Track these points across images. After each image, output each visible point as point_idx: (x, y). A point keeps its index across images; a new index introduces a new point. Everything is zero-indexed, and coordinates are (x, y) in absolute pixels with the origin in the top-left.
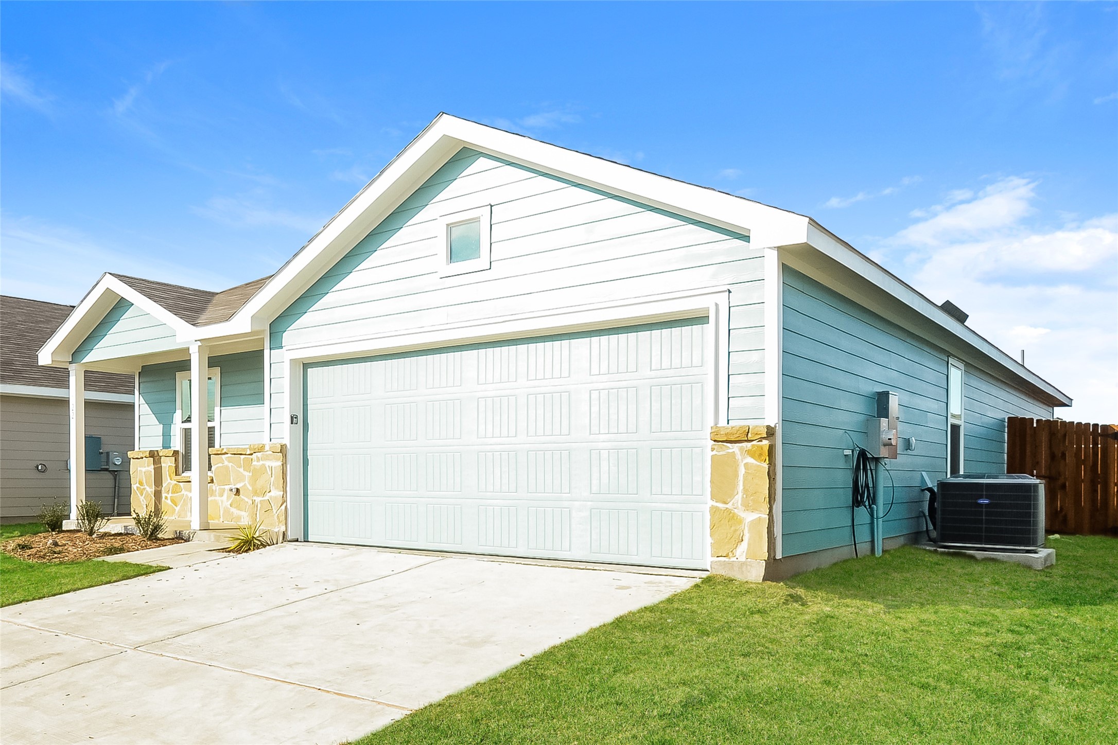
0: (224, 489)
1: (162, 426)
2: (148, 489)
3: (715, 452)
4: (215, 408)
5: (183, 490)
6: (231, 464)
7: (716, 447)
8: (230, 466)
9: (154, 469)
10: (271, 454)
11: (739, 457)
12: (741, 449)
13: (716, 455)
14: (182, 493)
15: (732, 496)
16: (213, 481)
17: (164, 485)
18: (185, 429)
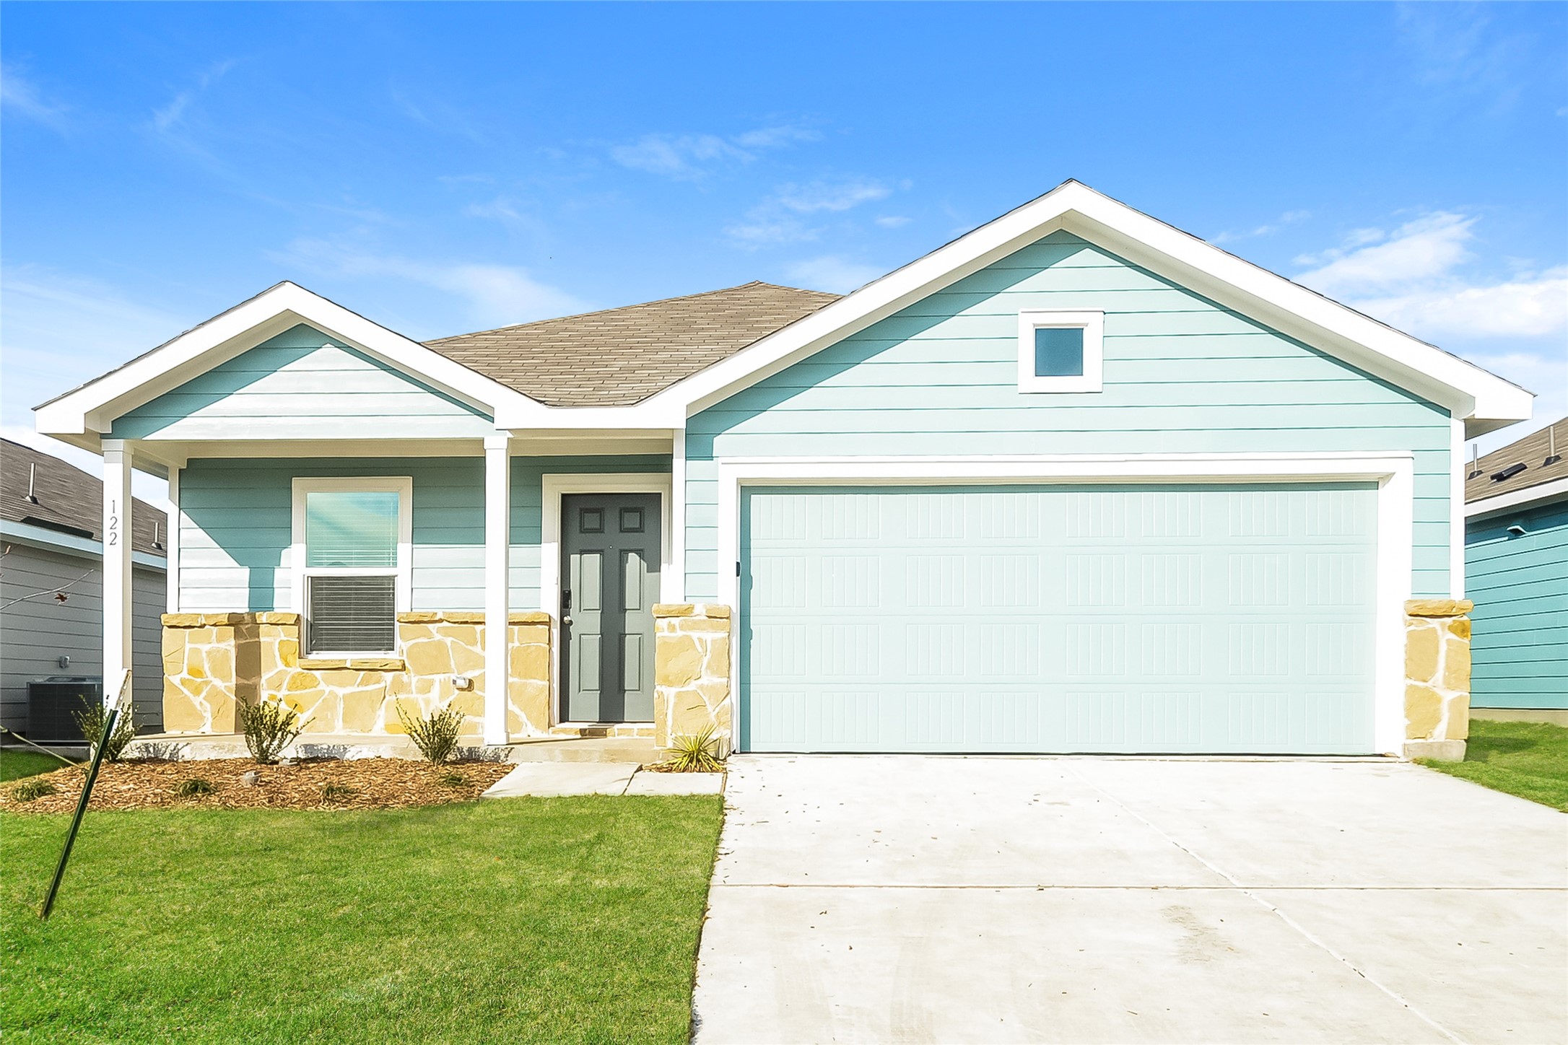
0: (432, 683)
1: (249, 569)
2: (218, 683)
3: (1412, 628)
4: (400, 546)
5: (322, 683)
6: (451, 639)
7: (1414, 622)
8: (449, 645)
9: (238, 647)
10: (704, 620)
11: (1440, 632)
12: (1443, 625)
13: (1415, 630)
14: (319, 688)
15: (1432, 674)
16: (405, 667)
17: (265, 676)
18: (312, 577)
